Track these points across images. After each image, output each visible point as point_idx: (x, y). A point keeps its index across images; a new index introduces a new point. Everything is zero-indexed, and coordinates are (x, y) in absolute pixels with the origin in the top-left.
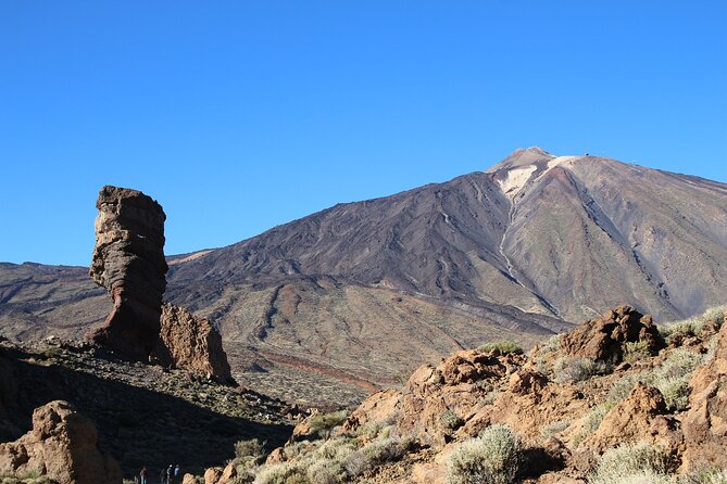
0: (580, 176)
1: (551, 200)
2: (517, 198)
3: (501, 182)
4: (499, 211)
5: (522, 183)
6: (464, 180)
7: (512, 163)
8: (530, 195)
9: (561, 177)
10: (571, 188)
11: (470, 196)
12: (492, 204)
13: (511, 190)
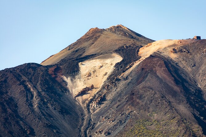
0: (189, 69)
1: (146, 108)
2: (94, 104)
3: (68, 80)
4: (66, 125)
5: (100, 81)
6: (10, 76)
7: (84, 50)
8: (113, 100)
9: (161, 72)
10: (177, 88)
11: (21, 101)
12: (55, 113)
13: (83, 92)
